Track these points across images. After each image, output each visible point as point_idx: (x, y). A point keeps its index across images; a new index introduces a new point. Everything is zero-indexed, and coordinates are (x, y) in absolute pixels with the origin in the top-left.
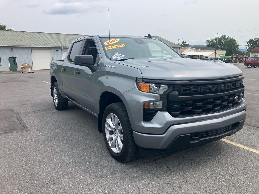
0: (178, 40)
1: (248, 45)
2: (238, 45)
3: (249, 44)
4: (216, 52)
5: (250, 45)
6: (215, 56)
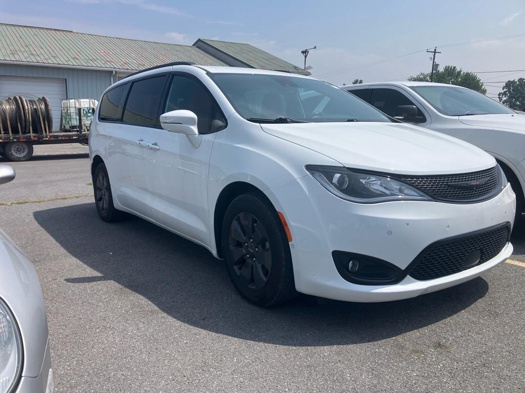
0: (303, 52)
1: (505, 94)
3: (505, 92)
5: (510, 92)
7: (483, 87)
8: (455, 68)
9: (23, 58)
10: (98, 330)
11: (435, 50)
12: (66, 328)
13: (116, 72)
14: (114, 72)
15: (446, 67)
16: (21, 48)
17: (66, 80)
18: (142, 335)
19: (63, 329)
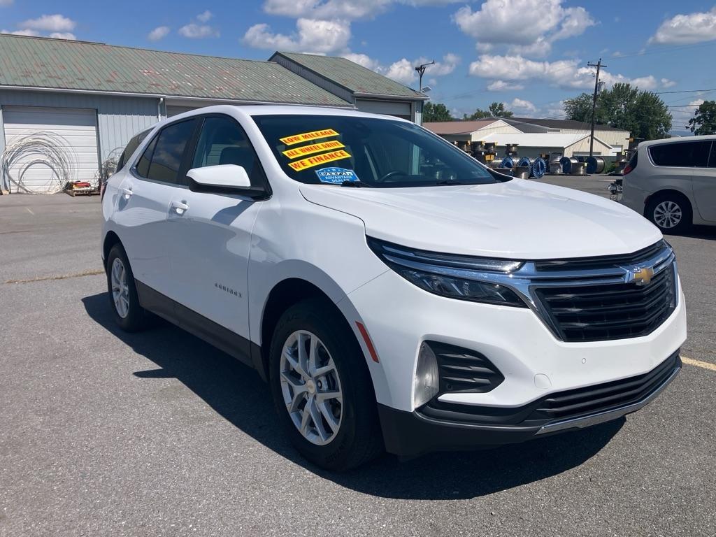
0: (417, 69)
1: (698, 120)
2: (670, 118)
3: (699, 118)
4: (592, 133)
5: (704, 117)
6: (589, 151)
7: (668, 112)
8: (628, 85)
9: (39, 82)
10: (130, 442)
11: (599, 63)
12: (91, 439)
13: (164, 99)
14: (162, 99)
15: (616, 85)
16: (36, 67)
17: (97, 110)
18: (183, 447)
19: (87, 440)
